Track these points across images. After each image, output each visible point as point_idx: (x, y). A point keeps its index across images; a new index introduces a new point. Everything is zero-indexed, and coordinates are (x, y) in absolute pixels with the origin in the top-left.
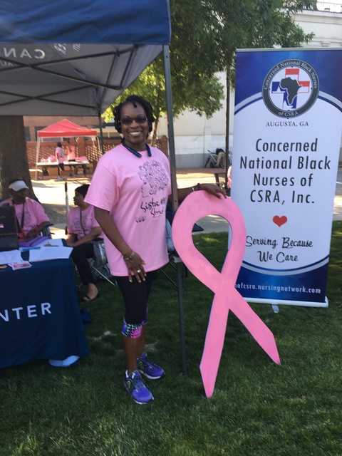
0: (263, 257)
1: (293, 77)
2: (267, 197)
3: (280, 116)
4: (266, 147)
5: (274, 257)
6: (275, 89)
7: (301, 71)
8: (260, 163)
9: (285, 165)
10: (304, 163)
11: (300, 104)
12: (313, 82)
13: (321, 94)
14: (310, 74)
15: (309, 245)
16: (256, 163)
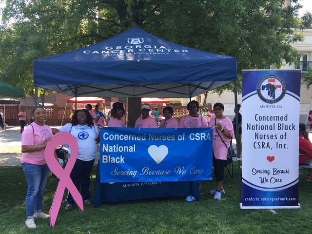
0: (263, 181)
1: (272, 83)
2: (263, 145)
3: (267, 102)
4: (261, 118)
5: (269, 180)
6: (263, 89)
7: (276, 80)
8: (258, 127)
9: (271, 128)
10: (281, 127)
12: (283, 86)
13: (287, 92)
14: (281, 82)
15: (287, 172)
16: (255, 127)
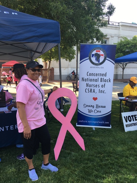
0: (90, 111)
1: (98, 53)
2: (91, 91)
3: (95, 65)
4: (90, 75)
5: (93, 111)
6: (93, 56)
7: (101, 51)
8: (88, 80)
9: (96, 80)
10: (103, 80)
11: (101, 61)
12: (105, 55)
13: (107, 58)
14: (104, 52)
15: (105, 107)
